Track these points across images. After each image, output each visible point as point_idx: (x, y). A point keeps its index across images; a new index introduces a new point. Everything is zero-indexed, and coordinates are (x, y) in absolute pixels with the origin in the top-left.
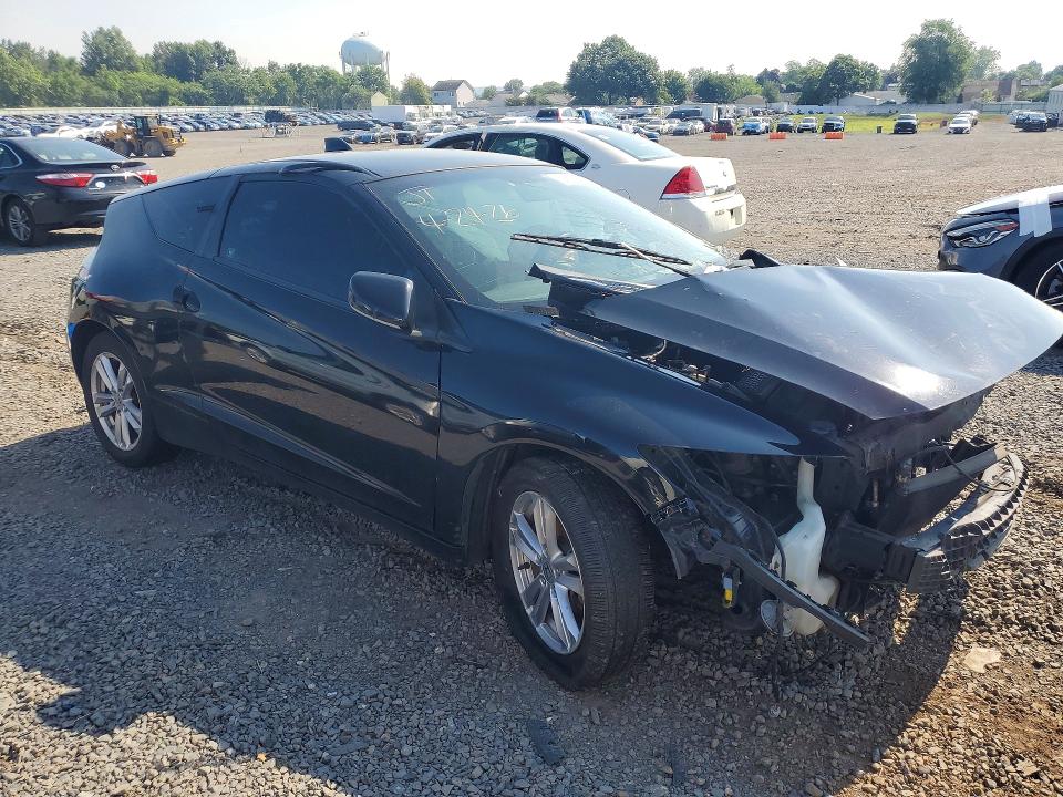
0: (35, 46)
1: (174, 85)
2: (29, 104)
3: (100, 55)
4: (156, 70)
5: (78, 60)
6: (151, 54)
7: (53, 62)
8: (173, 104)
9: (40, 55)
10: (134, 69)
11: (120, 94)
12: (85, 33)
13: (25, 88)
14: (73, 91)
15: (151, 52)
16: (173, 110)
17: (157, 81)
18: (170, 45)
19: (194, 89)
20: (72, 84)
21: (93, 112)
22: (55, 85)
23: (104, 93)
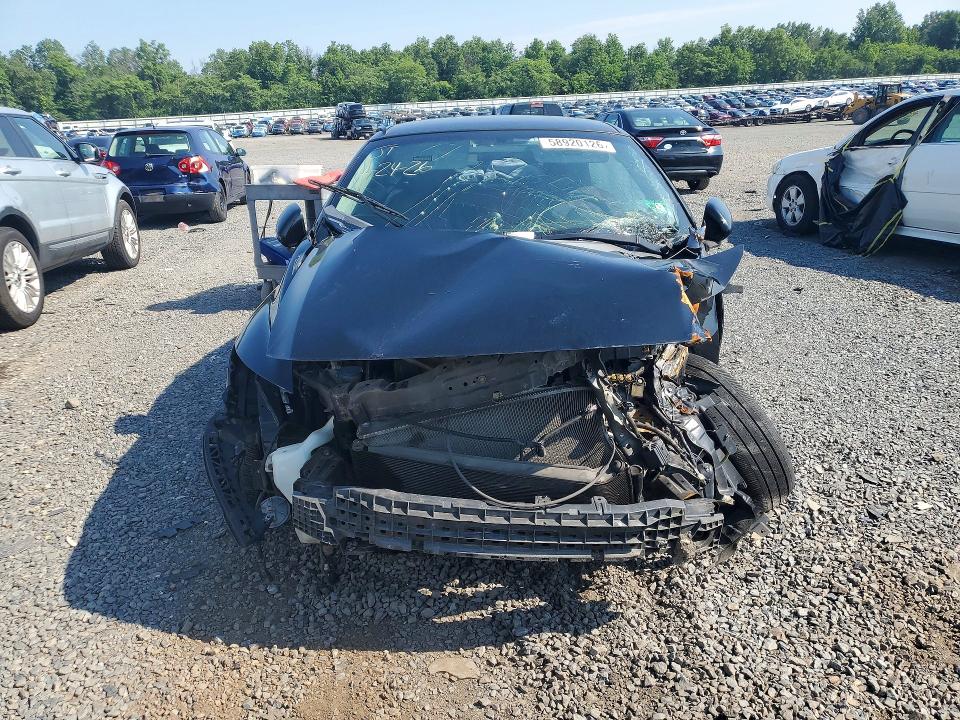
0: (814, 27)
1: (933, 53)
2: (792, 79)
3: (870, 29)
4: (919, 40)
5: (848, 35)
6: (920, 24)
7: (827, 38)
8: (925, 72)
9: (817, 33)
10: (896, 40)
11: (876, 64)
12: (862, 10)
13: (793, 65)
14: (833, 65)
15: (919, 22)
16: (922, 78)
17: (914, 50)
18: (941, 14)
19: (951, 56)
20: (834, 58)
21: (846, 83)
22: (819, 60)
23: (860, 65)
